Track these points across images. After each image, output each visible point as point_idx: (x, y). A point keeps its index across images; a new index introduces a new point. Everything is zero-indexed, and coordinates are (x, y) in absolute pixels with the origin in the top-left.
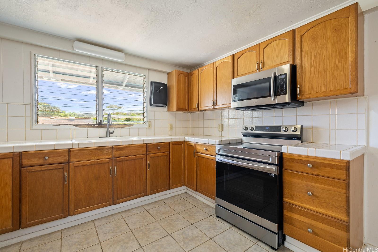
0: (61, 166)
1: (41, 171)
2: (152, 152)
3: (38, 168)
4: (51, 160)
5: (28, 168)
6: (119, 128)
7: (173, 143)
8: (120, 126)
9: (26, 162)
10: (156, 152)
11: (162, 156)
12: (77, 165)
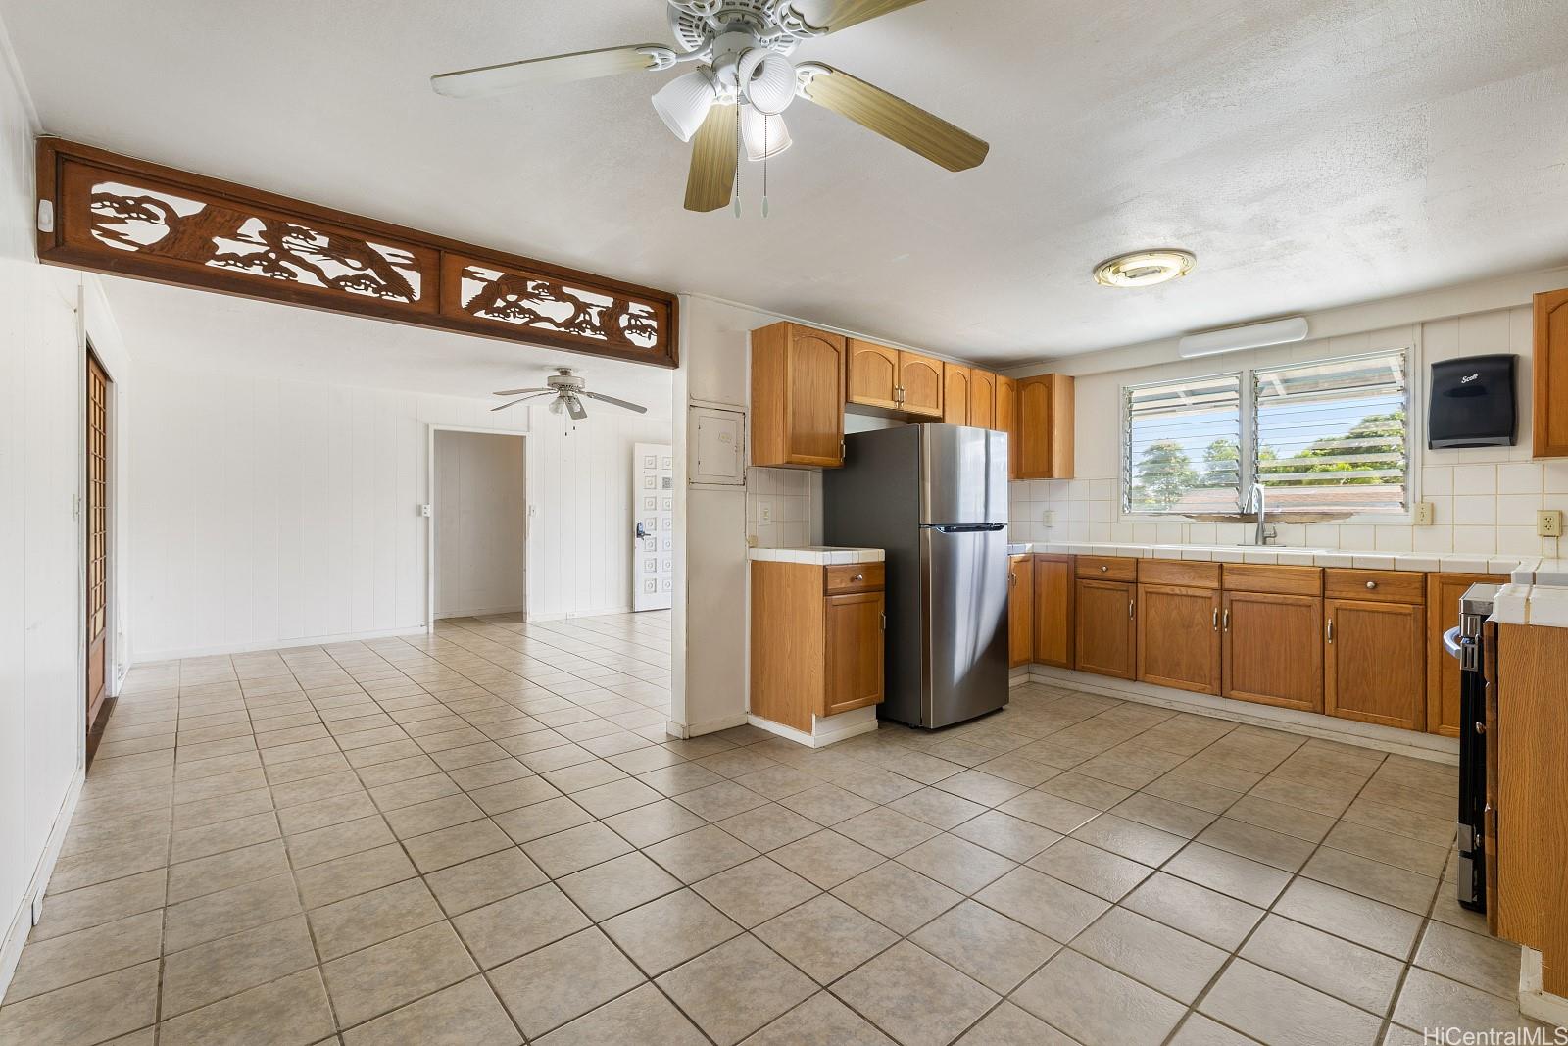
0: (1124, 587)
1: (1097, 588)
2: (1343, 595)
3: (1094, 584)
4: (1110, 574)
5: (1084, 581)
6: (1302, 523)
7: (1441, 577)
8: (1305, 519)
9: (1081, 571)
10: (1361, 596)
11: (1388, 613)
12: (1149, 590)
